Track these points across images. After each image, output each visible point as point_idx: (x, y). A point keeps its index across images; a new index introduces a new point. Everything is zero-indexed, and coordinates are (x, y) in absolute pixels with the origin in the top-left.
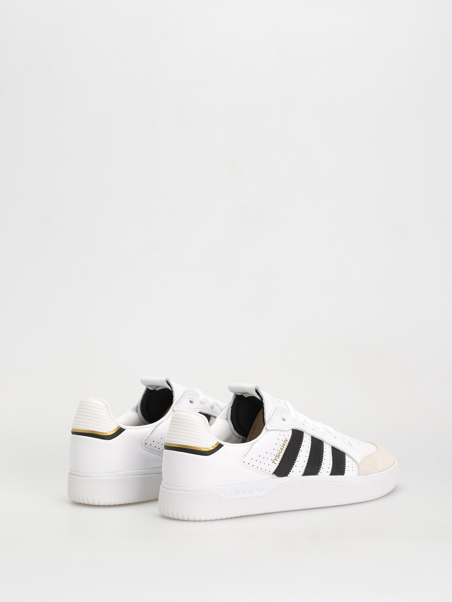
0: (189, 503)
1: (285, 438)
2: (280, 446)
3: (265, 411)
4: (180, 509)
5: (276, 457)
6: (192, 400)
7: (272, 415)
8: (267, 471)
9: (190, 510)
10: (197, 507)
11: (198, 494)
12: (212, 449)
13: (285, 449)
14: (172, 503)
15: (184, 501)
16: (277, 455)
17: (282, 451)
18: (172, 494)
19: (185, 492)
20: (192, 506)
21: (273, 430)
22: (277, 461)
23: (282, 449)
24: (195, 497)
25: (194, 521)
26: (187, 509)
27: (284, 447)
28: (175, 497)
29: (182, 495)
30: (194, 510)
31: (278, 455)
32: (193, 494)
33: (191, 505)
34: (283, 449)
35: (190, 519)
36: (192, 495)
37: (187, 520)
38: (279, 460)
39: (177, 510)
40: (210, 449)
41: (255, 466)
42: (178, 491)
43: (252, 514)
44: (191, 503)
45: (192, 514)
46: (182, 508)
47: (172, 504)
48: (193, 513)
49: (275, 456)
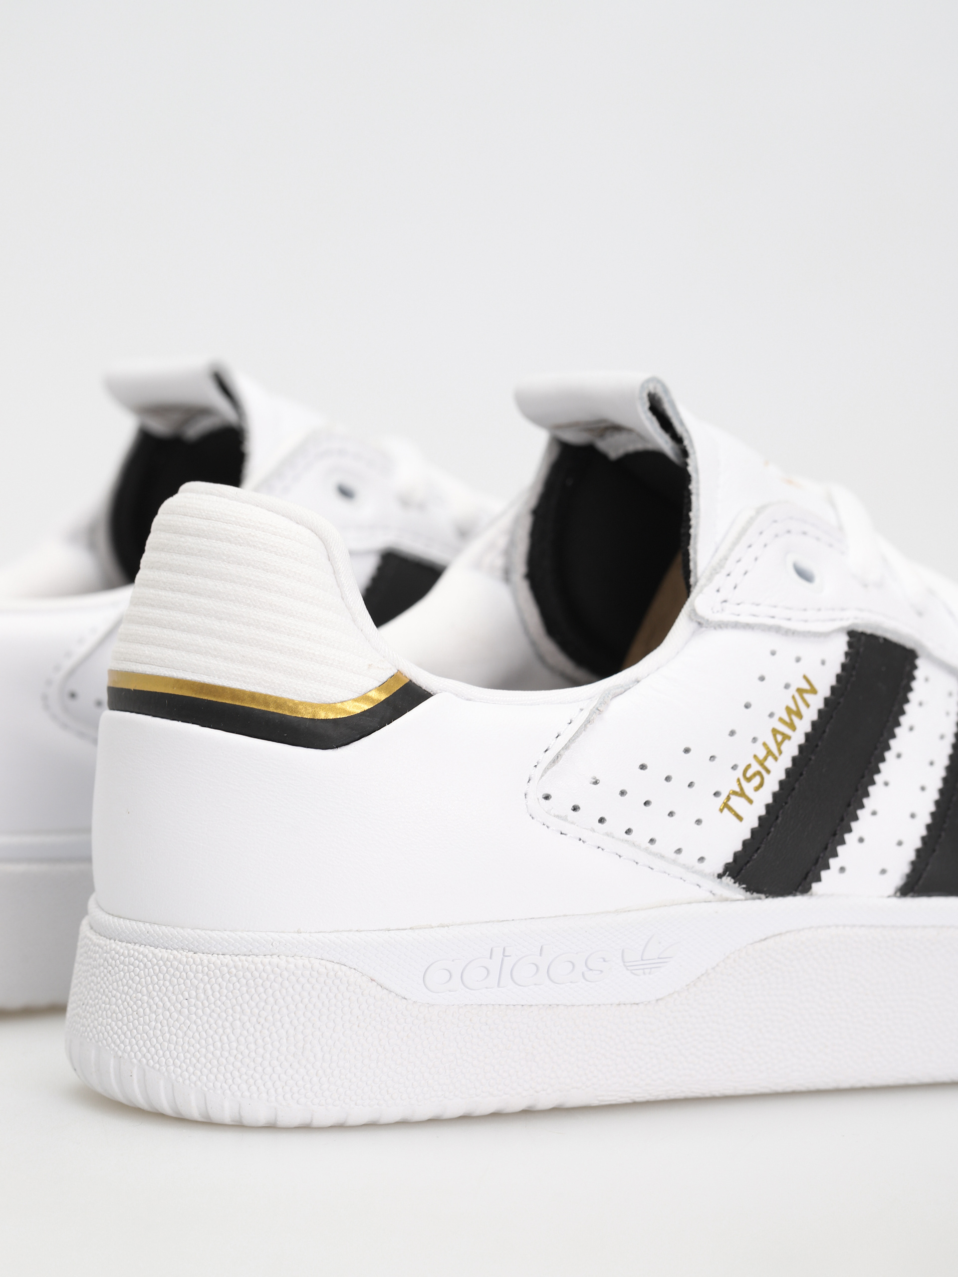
0: (212, 1021)
1: (805, 677)
2: (771, 715)
3: (698, 517)
4: (161, 1052)
5: (744, 783)
6: (350, 483)
7: (736, 543)
8: (689, 857)
9: (215, 1062)
10: (253, 1046)
11: (261, 967)
12: (359, 711)
13: (798, 738)
14: (120, 1015)
15: (186, 1010)
16: (749, 766)
17: (783, 747)
18: (123, 963)
19: (191, 954)
20: (225, 1038)
21: (736, 625)
22: (750, 801)
23: (783, 734)
24: (244, 989)
25: (239, 1126)
26: (198, 1055)
27: (792, 727)
28: (139, 982)
29: (172, 970)
30: (238, 1064)
31: (756, 767)
32: (234, 970)
33: (221, 1031)
34: (789, 738)
35: (216, 1116)
36: (229, 972)
37: (200, 1119)
38: (764, 798)
39: (144, 1056)
40: (345, 711)
41: (616, 826)
42: (157, 951)
43: (595, 1102)
44: (220, 1022)
45: (226, 1087)
46: (172, 1047)
47: (120, 1024)
48: (230, 1081)
49: (739, 773)
